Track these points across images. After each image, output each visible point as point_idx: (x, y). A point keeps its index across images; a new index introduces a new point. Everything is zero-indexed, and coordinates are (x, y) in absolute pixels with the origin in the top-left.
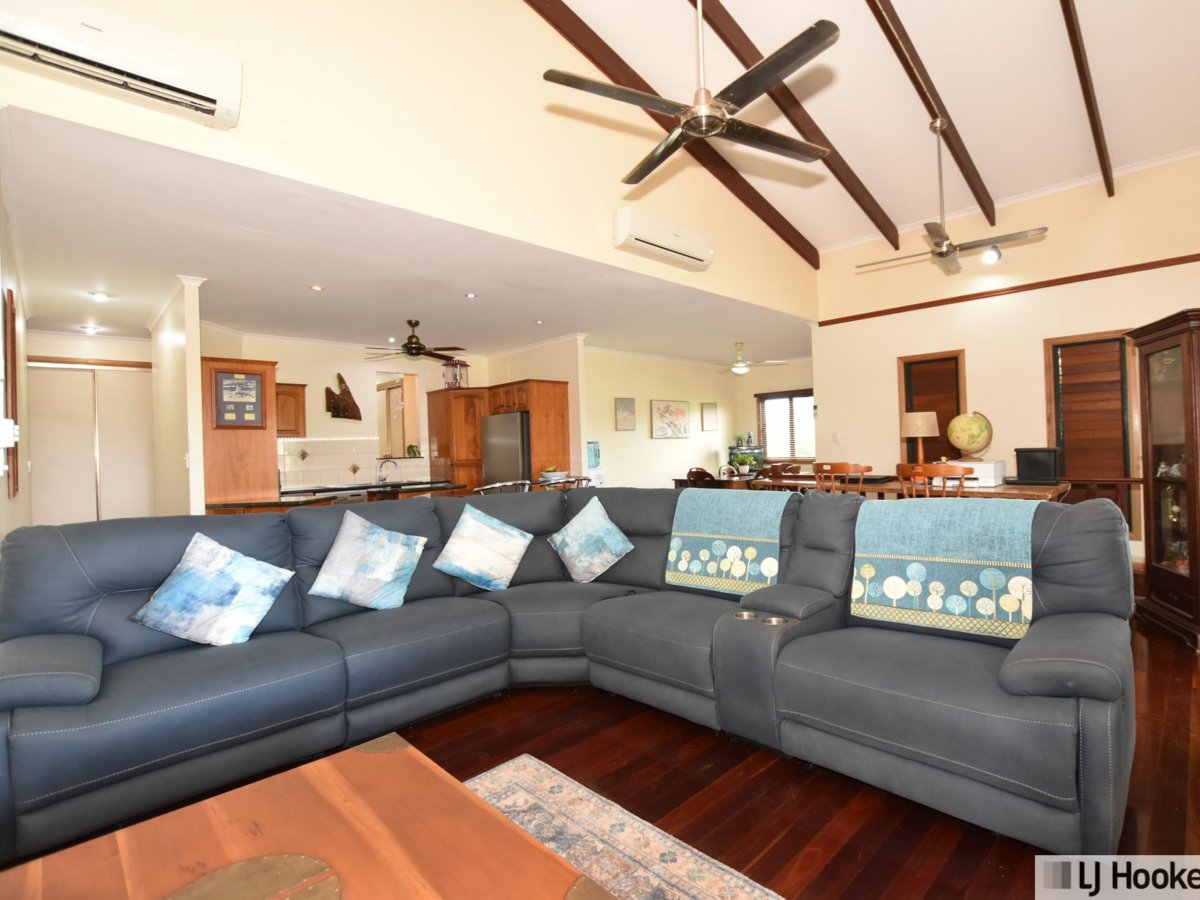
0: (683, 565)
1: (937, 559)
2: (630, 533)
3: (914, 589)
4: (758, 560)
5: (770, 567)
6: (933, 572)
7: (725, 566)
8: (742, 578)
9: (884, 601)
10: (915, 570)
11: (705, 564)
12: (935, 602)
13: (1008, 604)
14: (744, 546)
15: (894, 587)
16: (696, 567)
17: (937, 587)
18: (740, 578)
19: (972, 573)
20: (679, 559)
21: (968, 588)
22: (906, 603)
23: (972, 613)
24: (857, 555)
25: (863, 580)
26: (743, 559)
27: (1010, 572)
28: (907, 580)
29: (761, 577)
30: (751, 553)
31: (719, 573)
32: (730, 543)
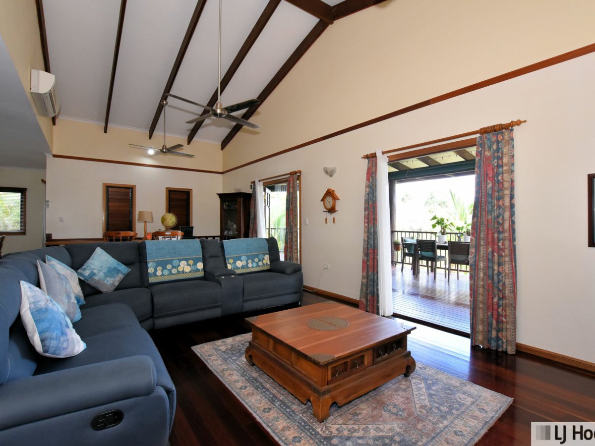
0: (159, 273)
1: (249, 254)
2: (127, 264)
3: (244, 263)
4: (195, 264)
5: (200, 266)
6: (249, 258)
7: (180, 269)
8: (190, 272)
9: (238, 268)
10: (243, 258)
11: (170, 271)
12: (250, 265)
13: (265, 262)
14: (187, 260)
15: (239, 264)
16: (166, 272)
17: (250, 261)
18: (189, 272)
19: (257, 256)
20: (156, 271)
21: (256, 260)
22: (243, 267)
23: (258, 266)
24: (226, 257)
25: (230, 264)
26: (188, 265)
27: (264, 254)
28: (242, 261)
29: (198, 270)
30: (191, 262)
31: (179, 272)
32: (180, 260)
